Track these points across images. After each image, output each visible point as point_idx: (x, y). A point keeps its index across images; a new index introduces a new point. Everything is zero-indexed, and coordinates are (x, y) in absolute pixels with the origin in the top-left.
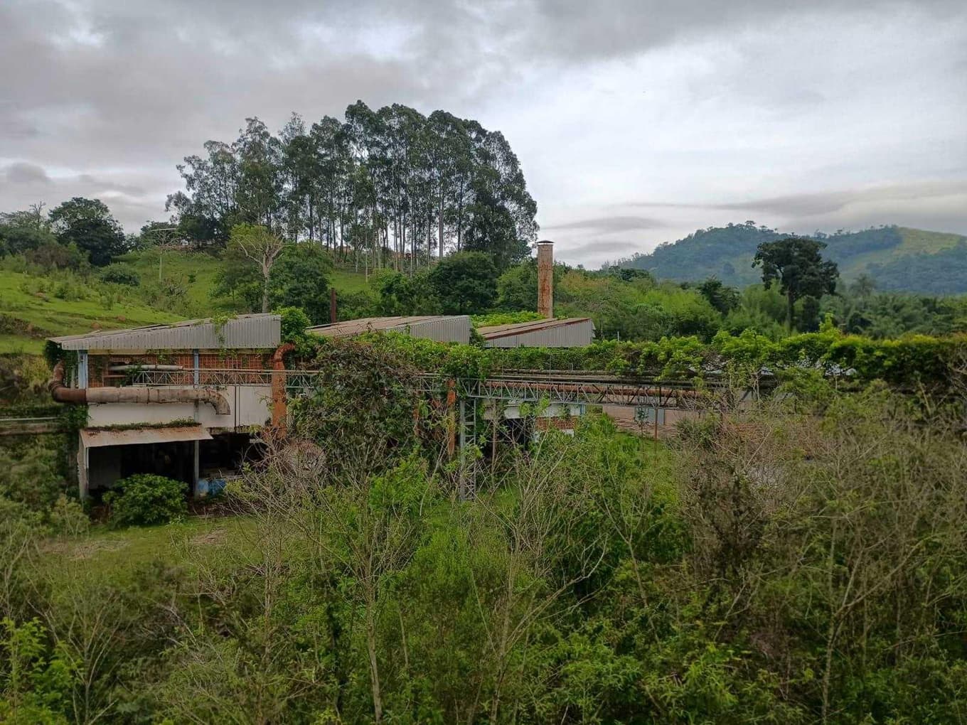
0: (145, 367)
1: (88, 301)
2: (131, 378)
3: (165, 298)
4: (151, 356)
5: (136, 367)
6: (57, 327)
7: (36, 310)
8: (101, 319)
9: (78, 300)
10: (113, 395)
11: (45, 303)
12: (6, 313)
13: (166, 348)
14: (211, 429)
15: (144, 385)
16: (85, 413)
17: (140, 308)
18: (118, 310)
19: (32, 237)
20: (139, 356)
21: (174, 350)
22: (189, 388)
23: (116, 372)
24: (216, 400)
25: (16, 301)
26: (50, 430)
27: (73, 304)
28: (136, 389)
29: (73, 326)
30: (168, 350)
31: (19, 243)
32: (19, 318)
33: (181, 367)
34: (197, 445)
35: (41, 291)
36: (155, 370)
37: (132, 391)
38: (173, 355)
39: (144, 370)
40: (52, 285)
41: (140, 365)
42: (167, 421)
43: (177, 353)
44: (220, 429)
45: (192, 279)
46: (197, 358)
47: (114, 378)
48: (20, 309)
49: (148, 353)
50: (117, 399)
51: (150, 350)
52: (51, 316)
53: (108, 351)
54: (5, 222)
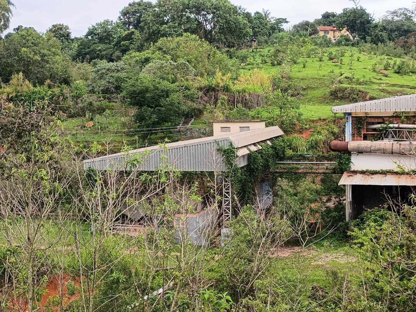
0: (391, 125)
2: (381, 134)
4: (397, 117)
5: (385, 126)
7: (377, 83)
10: (367, 147)
11: (383, 78)
12: (354, 86)
13: (407, 111)
15: (391, 139)
16: (349, 160)
19: (405, 28)
20: (388, 117)
23: (375, 130)
25: (364, 76)
31: (396, 33)
32: (361, 89)
35: (385, 69)
36: (398, 128)
37: (380, 144)
38: (414, 117)
39: (391, 128)
41: (388, 125)
48: (365, 83)
49: (394, 115)
50: (369, 150)
51: (396, 112)
52: (383, 88)
53: (366, 113)
54: (390, 18)
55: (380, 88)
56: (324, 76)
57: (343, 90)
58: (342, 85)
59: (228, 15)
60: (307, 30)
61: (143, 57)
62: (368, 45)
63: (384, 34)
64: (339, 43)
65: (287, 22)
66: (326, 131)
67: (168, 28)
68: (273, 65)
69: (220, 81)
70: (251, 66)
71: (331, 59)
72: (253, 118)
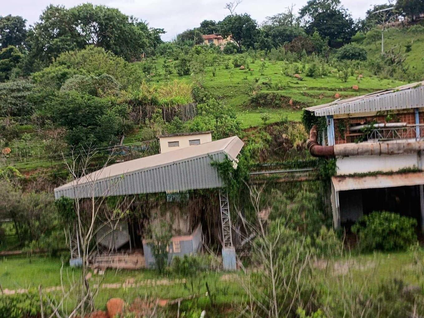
0: (376, 125)
1: (329, 76)
2: (366, 135)
3: (387, 68)
4: (381, 116)
5: (369, 126)
6: (310, 99)
7: (295, 88)
8: (340, 90)
9: (323, 76)
10: (353, 150)
11: (299, 82)
12: (275, 92)
13: (392, 109)
15: (377, 140)
16: (334, 164)
17: (369, 78)
18: (352, 82)
19: (288, 33)
20: (371, 117)
21: (398, 110)
22: (412, 141)
23: (355, 131)
25: (280, 82)
26: (311, 178)
27: (319, 80)
28: (371, 144)
29: (321, 97)
30: (393, 111)
31: (279, 38)
32: (283, 95)
33: (404, 124)
34: (422, 188)
35: (297, 72)
36: (385, 127)
37: (367, 146)
38: (398, 115)
39: (375, 128)
40: (304, 67)
41: (372, 125)
42: (396, 169)
43: (401, 112)
45: (409, 49)
46: (417, 116)
47: (353, 136)
48: (284, 88)
49: (378, 114)
50: (357, 152)
51: (380, 112)
52: (305, 92)
53: (348, 114)
54: (270, 23)
55: (302, 92)
56: (238, 83)
57: (265, 97)
58: (262, 91)
59: (122, 26)
60: (193, 39)
61: (60, 72)
62: (259, 51)
63: (270, 40)
64: (228, 51)
65: (164, 32)
66: (260, 139)
68: (180, 75)
69: (147, 94)
70: (157, 78)
71: (237, 66)
72: (192, 130)
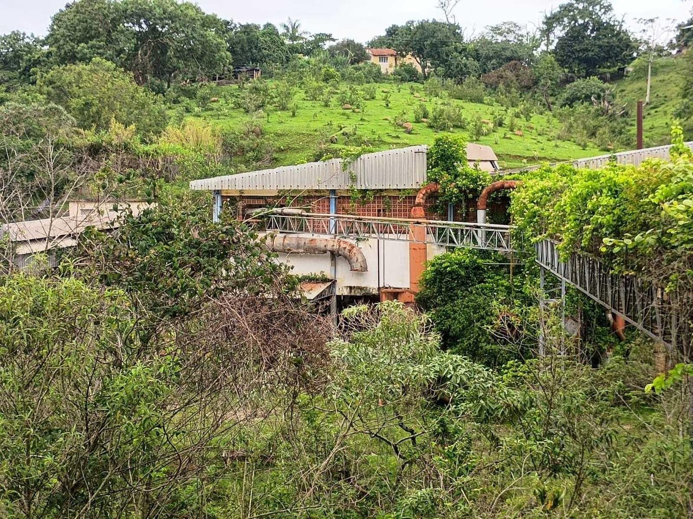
0: (274, 210)
2: (264, 223)
11: (403, 135)
14: (351, 288)
20: (272, 197)
22: (324, 237)
24: (346, 252)
30: (300, 191)
33: (300, 211)
36: (282, 213)
39: (273, 214)
41: (271, 208)
44: (361, 288)
46: (333, 201)
49: (280, 194)
51: (282, 191)
53: (240, 191)
60: (347, 54)
67: (88, 48)
68: (247, 111)
69: (114, 137)
